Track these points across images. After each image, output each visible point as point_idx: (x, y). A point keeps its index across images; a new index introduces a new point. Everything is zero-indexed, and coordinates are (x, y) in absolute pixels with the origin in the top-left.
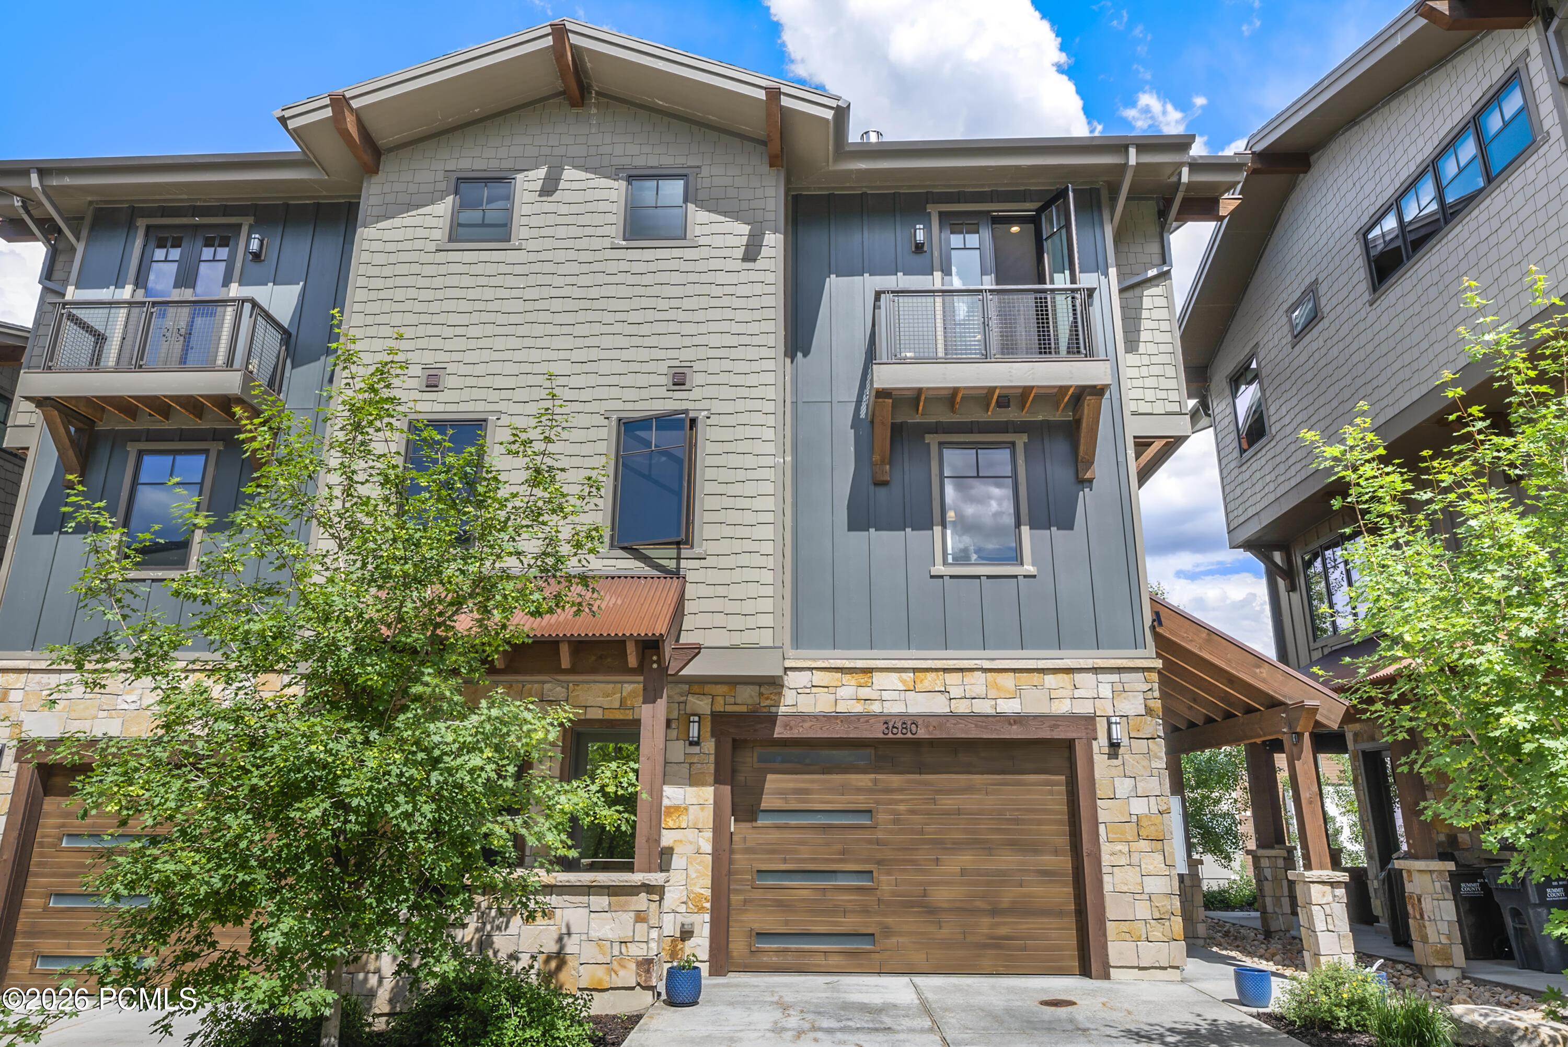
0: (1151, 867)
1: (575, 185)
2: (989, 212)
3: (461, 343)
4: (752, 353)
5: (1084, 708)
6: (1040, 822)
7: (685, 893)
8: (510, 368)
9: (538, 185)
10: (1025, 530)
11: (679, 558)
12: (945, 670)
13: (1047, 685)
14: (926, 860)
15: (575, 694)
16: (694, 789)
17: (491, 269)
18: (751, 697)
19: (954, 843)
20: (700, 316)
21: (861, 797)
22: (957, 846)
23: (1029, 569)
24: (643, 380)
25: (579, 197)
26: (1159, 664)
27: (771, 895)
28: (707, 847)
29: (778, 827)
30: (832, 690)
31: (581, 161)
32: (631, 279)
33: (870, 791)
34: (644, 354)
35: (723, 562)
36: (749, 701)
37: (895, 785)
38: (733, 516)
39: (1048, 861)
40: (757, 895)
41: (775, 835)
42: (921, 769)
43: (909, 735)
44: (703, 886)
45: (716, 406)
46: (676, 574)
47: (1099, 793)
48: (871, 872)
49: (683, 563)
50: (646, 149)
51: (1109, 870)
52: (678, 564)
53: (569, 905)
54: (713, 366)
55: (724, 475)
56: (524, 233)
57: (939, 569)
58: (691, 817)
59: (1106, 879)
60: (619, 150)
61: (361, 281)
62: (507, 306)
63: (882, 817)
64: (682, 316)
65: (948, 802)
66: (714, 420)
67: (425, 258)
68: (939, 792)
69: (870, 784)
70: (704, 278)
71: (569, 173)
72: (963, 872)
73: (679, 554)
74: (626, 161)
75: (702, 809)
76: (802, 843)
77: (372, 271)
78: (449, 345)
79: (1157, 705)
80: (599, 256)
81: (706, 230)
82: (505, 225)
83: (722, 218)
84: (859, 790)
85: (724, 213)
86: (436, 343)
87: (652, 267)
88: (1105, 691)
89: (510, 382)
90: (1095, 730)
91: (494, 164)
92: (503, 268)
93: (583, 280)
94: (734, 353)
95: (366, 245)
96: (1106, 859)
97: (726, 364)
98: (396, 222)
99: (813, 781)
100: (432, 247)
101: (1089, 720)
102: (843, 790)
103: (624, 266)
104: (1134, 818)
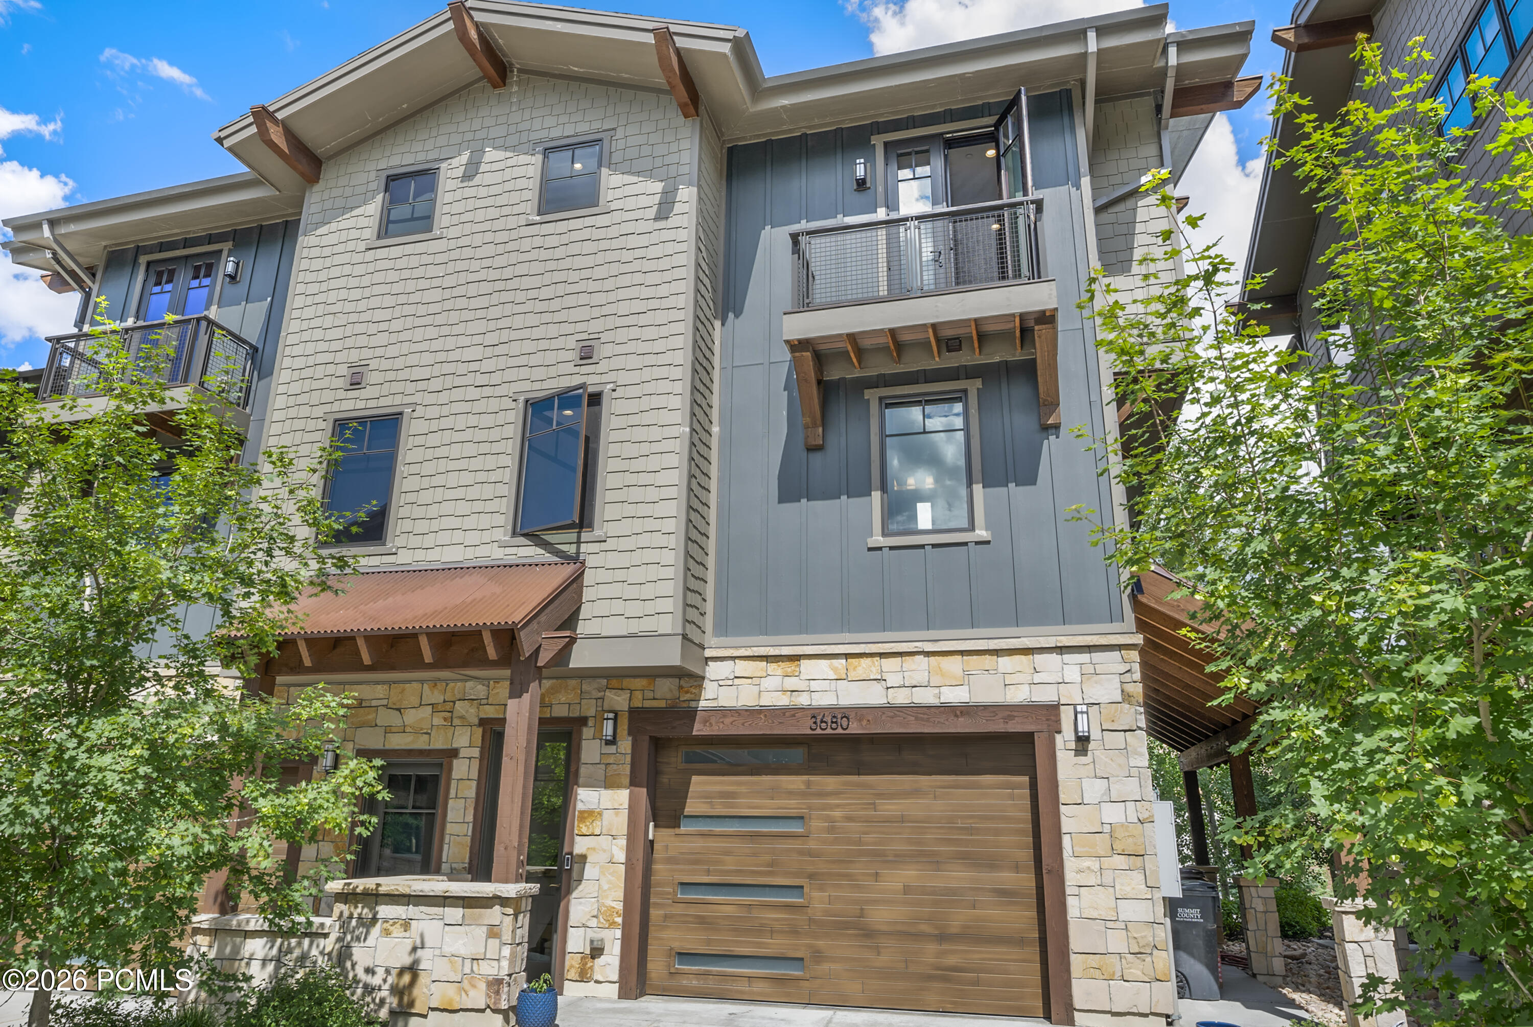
0: (1128, 889)
1: (495, 166)
2: (942, 134)
3: (382, 339)
4: (661, 317)
5: (1045, 696)
6: (997, 832)
7: (596, 906)
8: (427, 358)
9: (460, 172)
10: (978, 488)
11: (579, 542)
12: (882, 655)
13: (1001, 670)
14: (864, 874)
15: (495, 691)
16: (609, 792)
17: (414, 261)
18: (671, 690)
19: (896, 856)
20: (609, 284)
21: (793, 802)
22: (900, 859)
23: (982, 533)
24: (551, 357)
25: (498, 178)
26: (1139, 639)
27: (693, 911)
28: (621, 856)
29: (702, 835)
30: (756, 681)
31: (500, 142)
32: (544, 254)
33: (803, 795)
34: (553, 330)
35: (624, 544)
36: (669, 696)
37: (830, 788)
38: (636, 494)
39: (1007, 878)
40: (678, 910)
41: (698, 844)
42: (859, 769)
43: (840, 731)
44: (615, 899)
45: (623, 377)
46: (575, 559)
47: (1063, 798)
48: (802, 887)
49: (584, 548)
50: (564, 119)
51: (1075, 891)
52: (578, 548)
53: (424, 916)
54: (622, 335)
55: (629, 450)
56: (445, 221)
57: (878, 539)
58: (605, 823)
59: (1071, 902)
60: (537, 124)
61: (300, 288)
62: (428, 296)
63: (815, 824)
64: (592, 286)
65: (890, 808)
66: (620, 392)
67: (357, 258)
68: (880, 796)
69: (803, 787)
70: (615, 244)
71: (491, 154)
72: (907, 890)
73: (579, 537)
74: (543, 134)
75: (617, 814)
76: (727, 853)
77: (310, 277)
78: (374, 341)
79: (1138, 690)
80: (514, 234)
81: (619, 193)
82: (428, 217)
83: (635, 179)
84: (791, 794)
85: (638, 173)
86: (362, 341)
87: (565, 239)
88: (1072, 673)
89: (425, 373)
90: (1058, 721)
91: (421, 157)
92: (426, 259)
93: (500, 261)
94: (643, 320)
95: (305, 253)
96: (1071, 878)
97: (634, 332)
98: (333, 226)
99: (740, 784)
100: (362, 246)
101: (1052, 710)
102: (774, 792)
103: (538, 241)
104: (1107, 828)
